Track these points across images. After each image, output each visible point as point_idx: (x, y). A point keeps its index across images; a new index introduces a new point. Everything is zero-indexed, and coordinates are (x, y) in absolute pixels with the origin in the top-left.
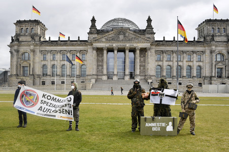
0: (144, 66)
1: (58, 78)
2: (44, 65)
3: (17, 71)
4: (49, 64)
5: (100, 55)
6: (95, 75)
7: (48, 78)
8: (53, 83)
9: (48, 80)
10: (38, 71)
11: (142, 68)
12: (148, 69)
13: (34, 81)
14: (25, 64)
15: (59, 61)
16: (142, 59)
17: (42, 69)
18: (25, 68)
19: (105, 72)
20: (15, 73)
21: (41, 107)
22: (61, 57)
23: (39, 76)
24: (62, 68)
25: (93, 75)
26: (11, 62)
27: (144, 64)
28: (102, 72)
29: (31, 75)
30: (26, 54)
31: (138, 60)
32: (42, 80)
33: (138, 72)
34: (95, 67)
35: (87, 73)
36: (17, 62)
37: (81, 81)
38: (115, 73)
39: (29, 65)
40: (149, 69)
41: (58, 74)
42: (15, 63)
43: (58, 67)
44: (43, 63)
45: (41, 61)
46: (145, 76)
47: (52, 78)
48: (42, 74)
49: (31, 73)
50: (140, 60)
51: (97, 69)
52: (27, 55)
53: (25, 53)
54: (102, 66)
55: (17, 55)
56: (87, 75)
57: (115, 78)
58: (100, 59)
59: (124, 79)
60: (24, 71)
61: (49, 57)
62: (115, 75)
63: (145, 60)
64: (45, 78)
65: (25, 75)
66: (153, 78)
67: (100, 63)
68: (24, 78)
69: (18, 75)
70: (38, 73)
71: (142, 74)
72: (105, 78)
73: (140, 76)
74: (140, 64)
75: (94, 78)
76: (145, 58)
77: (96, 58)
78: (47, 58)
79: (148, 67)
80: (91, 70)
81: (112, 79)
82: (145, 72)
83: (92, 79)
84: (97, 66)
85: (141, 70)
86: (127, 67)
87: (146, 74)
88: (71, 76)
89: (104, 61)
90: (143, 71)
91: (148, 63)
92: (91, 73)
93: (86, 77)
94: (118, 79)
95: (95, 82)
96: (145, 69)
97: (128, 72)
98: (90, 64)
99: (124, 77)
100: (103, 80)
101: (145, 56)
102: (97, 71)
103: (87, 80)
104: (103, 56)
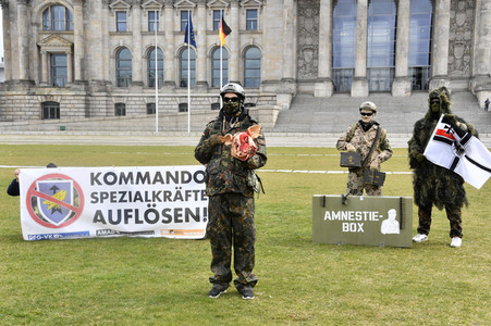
0: (470, 42)
1: (168, 91)
2: (120, 49)
3: (28, 68)
4: (137, 45)
5: (309, 12)
6: (290, 81)
7: (135, 92)
8: (151, 109)
9: (134, 98)
10: (102, 68)
11: (458, 51)
12: (481, 53)
13: (87, 104)
14: (55, 45)
15: (169, 36)
16: (461, 19)
17: (113, 63)
18: (57, 58)
19: (324, 69)
20: (22, 77)
22: (178, 19)
23: (103, 85)
24: (180, 57)
25: (284, 80)
26: (7, 36)
27: (467, 35)
28: (315, 71)
29: (78, 82)
30: (56, 9)
31: (444, 24)
32: (115, 101)
33: (441, 65)
34: (291, 53)
35: (264, 75)
36: (29, 38)
38: (361, 71)
39: (68, 50)
40: (488, 53)
41: (168, 77)
42: (21, 41)
43: (167, 54)
44: (118, 41)
45: (111, 34)
47: (149, 92)
48: (114, 80)
49: (78, 77)
50: (453, 22)
51: (298, 58)
52: (60, 12)
53: (52, 6)
54: (315, 49)
55: (25, 13)
56: (265, 83)
57: (359, 90)
58: (309, 24)
59: (390, 92)
60: (53, 70)
61: (137, 21)
62: (357, 79)
63: (471, 22)
64: (123, 92)
65: (58, 82)
67: (309, 41)
68: (54, 91)
69: (32, 82)
70: (100, 77)
71: (457, 73)
72: (323, 90)
73: (452, 79)
74: (453, 36)
75: (285, 93)
76: (474, 12)
77: (295, 21)
78: (129, 23)
79: (481, 46)
80: (277, 64)
81: (349, 93)
82: (470, 64)
83: (281, 93)
84: (298, 52)
85: (455, 58)
86: (403, 49)
87: (474, 73)
88: (210, 85)
89: (321, 32)
90: (463, 61)
91: (482, 31)
92: (277, 74)
93: (261, 89)
94: (370, 92)
95: (288, 105)
96: (470, 54)
97: (406, 68)
98: (274, 45)
99: (391, 86)
100: (317, 98)
101: (474, 8)
102: (298, 68)
103: (262, 98)
104: (318, 14)
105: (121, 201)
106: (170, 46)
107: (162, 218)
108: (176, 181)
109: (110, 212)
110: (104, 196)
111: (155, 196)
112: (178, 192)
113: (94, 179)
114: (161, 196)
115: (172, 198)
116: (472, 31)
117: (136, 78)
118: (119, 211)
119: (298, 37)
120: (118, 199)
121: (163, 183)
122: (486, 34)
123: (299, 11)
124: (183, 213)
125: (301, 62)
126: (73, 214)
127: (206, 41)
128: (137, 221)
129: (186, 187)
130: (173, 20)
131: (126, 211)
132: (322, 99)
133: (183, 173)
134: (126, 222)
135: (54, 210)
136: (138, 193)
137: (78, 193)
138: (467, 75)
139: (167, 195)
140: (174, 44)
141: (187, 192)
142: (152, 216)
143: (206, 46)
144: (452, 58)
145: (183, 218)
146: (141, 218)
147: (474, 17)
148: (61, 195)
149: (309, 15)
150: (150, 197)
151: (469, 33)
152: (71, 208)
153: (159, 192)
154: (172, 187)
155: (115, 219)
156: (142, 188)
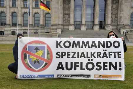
0: (117, 14)
2: (2, 12)
4: (8, 11)
5: (67, 2)
6: (61, 25)
11: (114, 16)
12: (121, 17)
15: (20, 9)
16: (114, 6)
19: (72, 21)
21: (60, 63)
22: (22, 3)
24: (23, 16)
25: (59, 24)
27: (116, 11)
28: (69, 22)
31: (109, 8)
33: (109, 21)
34: (61, 16)
35: (52, 23)
37: (46, 31)
38: (84, 22)
40: (123, 17)
43: (19, 15)
46: (118, 25)
50: (112, 7)
51: (63, 18)
54: (69, 15)
56: (52, 25)
57: (83, 28)
58: (67, 6)
59: (93, 29)
61: (8, 3)
62: (83, 25)
63: (117, 7)
64: (3, 27)
66: (127, 27)
67: (67, 12)
71: (113, 24)
72: (72, 28)
73: (112, 25)
74: (112, 12)
75: (60, 29)
76: (118, 4)
77: (62, 5)
78: (5, 4)
79: (121, 15)
80: (56, 19)
81: (80, 29)
82: (117, 20)
83: (58, 29)
84: (63, 15)
85: (113, 19)
86: (97, 15)
87: (119, 23)
88: (34, 26)
89: (71, 9)
90: (115, 20)
91: (121, 10)
92: (56, 23)
93: (51, 28)
94: (87, 29)
95: (61, 33)
96: (117, 17)
97: (98, 21)
98: (55, 13)
99: (93, 27)
100: (70, 31)
101: (118, 3)
102: (63, 21)
103: (52, 30)
104: (70, 3)
105: (73, 57)
106: (20, 12)
107: (96, 67)
108: (103, 46)
109: (67, 63)
110: (63, 54)
111: (92, 55)
112: (105, 53)
113: (58, 44)
114: (96, 55)
115: (102, 56)
116: (118, 10)
117: (8, 22)
118: (72, 63)
119: (63, 11)
120: (71, 56)
121: (96, 47)
122: (122, 11)
123: (63, 2)
124: (108, 64)
125: (64, 19)
126: (46, 64)
127: (32, 11)
128: (82, 69)
129: (109, 50)
130: (21, 3)
131: (76, 63)
132: (71, 31)
133: (107, 42)
134: (75, 69)
135: (35, 62)
136: (83, 53)
137: (49, 52)
138: (116, 24)
139: (99, 54)
140: (21, 12)
141: (109, 53)
142: (90, 66)
143: (32, 13)
144: (112, 19)
145: (108, 68)
146: (84, 67)
147: (118, 6)
148: (40, 53)
149: (67, 3)
150: (89, 55)
151: (117, 11)
152: (45, 60)
153: (95, 52)
154: (101, 50)
155: (69, 67)
156: (85, 50)
